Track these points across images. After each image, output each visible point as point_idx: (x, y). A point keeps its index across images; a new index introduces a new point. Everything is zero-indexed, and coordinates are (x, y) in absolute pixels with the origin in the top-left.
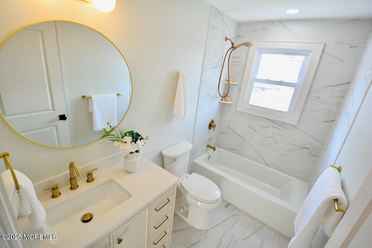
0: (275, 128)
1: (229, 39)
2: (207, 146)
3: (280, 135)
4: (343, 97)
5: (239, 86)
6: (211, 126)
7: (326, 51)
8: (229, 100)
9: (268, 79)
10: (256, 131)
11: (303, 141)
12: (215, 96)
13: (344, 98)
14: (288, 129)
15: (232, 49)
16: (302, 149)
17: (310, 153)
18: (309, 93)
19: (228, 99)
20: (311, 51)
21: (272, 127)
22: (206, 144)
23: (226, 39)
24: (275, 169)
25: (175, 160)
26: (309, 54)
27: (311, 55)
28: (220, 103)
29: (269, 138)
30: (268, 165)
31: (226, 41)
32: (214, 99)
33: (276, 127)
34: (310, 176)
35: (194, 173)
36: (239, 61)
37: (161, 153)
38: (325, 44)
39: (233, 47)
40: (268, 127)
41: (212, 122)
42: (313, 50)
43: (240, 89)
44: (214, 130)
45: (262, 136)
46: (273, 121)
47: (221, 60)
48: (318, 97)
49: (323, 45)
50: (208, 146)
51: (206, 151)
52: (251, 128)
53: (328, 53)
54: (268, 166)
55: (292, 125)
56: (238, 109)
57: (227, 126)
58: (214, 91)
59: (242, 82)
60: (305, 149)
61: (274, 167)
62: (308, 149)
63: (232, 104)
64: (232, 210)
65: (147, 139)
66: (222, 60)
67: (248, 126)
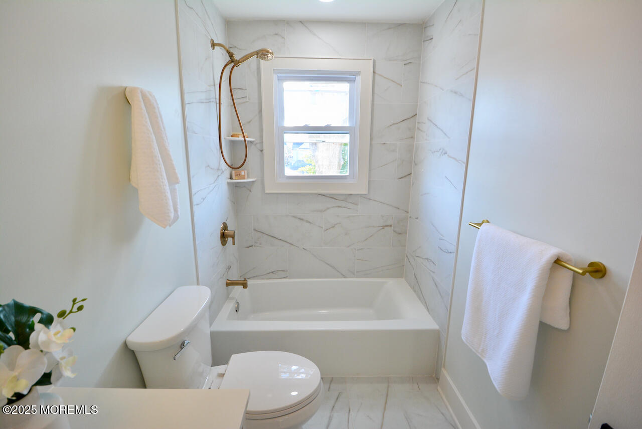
0: (339, 207)
1: (220, 45)
2: (228, 285)
3: (349, 217)
4: (412, 137)
5: (258, 146)
6: (224, 237)
7: (376, 72)
8: (246, 177)
9: (306, 125)
10: (309, 222)
11: (383, 216)
12: (218, 169)
13: (414, 138)
14: (357, 204)
15: (233, 64)
16: (383, 228)
17: (395, 231)
18: (371, 139)
19: (243, 173)
20: (358, 73)
21: (333, 207)
22: (224, 281)
23: (213, 45)
24: (357, 278)
25: (182, 345)
26: (355, 78)
27: (359, 79)
28: (229, 183)
29: (333, 227)
30: (343, 275)
31: (214, 49)
32: (219, 176)
33: (340, 205)
34: (404, 266)
35: (233, 356)
36: (246, 97)
37: (125, 345)
38: (374, 61)
39: (233, 62)
40: (328, 208)
41: (225, 227)
42: (360, 72)
43: (262, 151)
44: (234, 244)
45: (322, 228)
46: (332, 197)
47: (212, 88)
48: (384, 143)
49: (371, 62)
50: (230, 284)
51: (228, 297)
52: (299, 219)
53: (380, 75)
54: (345, 277)
55: (361, 196)
56: (267, 191)
57: (254, 230)
58: (214, 158)
59: (261, 136)
60: (386, 228)
61: (354, 274)
62: (391, 226)
63: (253, 182)
64: (329, 388)
65: (80, 308)
66: (215, 88)
67: (294, 217)
